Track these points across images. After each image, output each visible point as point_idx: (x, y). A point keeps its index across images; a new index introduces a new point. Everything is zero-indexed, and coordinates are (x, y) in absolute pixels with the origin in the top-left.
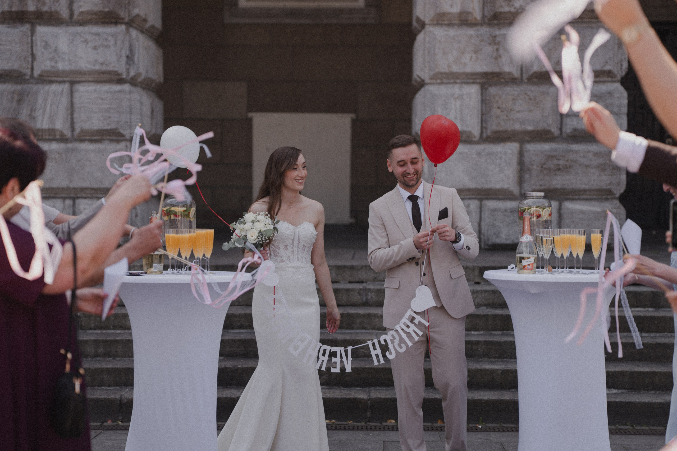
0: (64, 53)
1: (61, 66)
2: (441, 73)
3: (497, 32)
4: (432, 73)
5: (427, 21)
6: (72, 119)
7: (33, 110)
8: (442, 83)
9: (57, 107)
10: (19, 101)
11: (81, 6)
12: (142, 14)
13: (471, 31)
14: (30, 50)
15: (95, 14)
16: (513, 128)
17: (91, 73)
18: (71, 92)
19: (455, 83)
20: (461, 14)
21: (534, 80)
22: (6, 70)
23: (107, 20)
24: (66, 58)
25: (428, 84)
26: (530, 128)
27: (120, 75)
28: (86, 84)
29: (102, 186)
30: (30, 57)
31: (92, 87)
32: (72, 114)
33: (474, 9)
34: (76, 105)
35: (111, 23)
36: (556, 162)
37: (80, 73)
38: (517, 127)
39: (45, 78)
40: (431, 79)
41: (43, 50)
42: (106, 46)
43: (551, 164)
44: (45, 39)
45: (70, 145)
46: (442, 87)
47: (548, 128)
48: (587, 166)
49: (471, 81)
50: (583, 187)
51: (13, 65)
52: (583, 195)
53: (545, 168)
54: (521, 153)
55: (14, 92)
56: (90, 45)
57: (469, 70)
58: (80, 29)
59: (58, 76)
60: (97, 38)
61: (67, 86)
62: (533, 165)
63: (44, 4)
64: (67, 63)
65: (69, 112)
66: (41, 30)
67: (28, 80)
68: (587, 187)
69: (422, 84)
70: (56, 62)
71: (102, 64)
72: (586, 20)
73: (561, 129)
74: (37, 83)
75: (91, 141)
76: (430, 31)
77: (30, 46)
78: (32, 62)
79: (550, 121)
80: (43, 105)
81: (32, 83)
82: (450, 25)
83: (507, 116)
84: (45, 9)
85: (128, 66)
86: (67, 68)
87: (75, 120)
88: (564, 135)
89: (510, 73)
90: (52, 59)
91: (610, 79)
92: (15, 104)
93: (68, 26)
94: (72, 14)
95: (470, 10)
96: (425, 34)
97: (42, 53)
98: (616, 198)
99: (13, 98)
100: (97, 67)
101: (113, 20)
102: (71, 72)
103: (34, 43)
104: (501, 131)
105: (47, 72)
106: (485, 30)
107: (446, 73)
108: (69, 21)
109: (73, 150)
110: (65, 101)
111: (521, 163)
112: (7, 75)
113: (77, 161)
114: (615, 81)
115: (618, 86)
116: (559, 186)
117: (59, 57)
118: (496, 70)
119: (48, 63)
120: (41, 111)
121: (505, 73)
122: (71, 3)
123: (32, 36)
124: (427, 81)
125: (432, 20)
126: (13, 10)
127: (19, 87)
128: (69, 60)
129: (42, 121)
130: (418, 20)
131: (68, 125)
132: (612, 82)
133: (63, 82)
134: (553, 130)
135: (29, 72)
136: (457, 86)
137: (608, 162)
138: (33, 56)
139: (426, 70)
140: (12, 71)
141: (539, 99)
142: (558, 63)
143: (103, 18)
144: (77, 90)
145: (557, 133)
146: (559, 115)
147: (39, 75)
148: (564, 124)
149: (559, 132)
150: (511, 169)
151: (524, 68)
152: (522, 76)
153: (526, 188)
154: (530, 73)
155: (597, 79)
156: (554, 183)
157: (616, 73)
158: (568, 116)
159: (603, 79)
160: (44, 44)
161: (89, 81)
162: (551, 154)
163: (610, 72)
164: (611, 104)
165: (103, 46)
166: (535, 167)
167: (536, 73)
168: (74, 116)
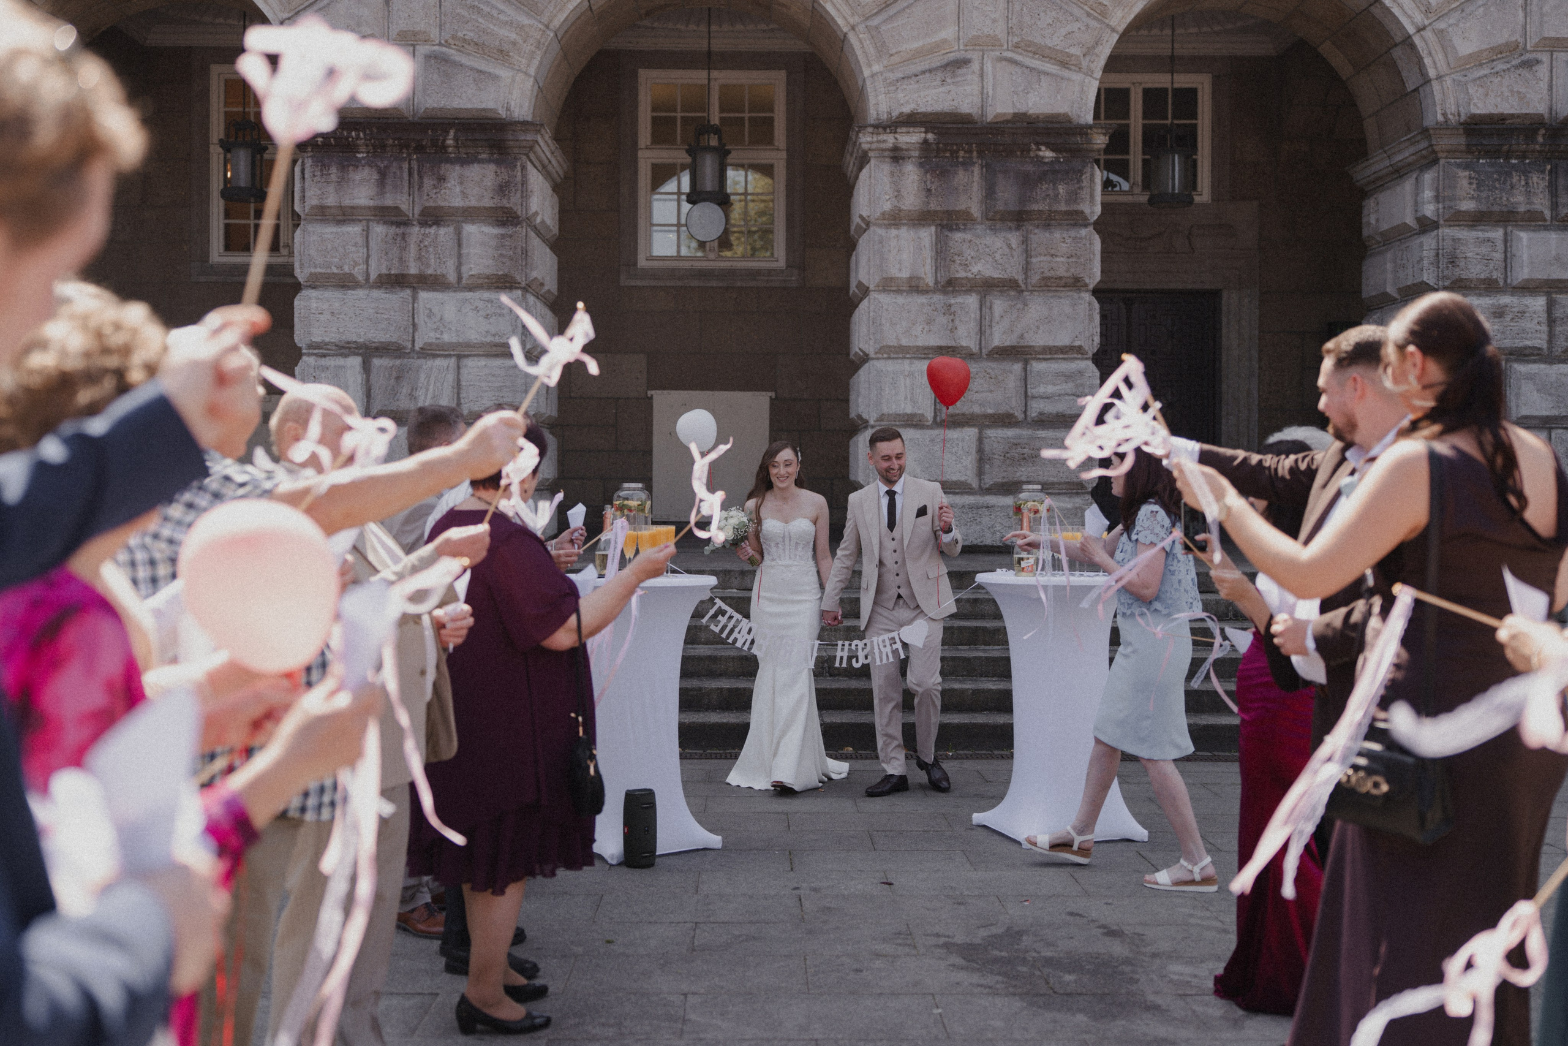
0: (451, 323)
1: (446, 338)
2: (890, 347)
3: (953, 301)
4: (878, 346)
5: (872, 287)
6: (459, 398)
7: (414, 389)
8: (889, 358)
9: (442, 384)
10: (398, 378)
11: (471, 269)
12: (539, 277)
13: (922, 299)
14: (411, 319)
15: (488, 277)
16: (971, 411)
17: (482, 345)
18: (459, 368)
19: (904, 358)
20: (911, 278)
21: (995, 357)
22: (382, 343)
23: (501, 285)
24: (453, 329)
25: (873, 359)
26: (990, 411)
28: (476, 358)
30: (411, 327)
31: (483, 362)
32: (458, 394)
33: (925, 274)
34: (463, 383)
35: (506, 288)
36: (1020, 450)
37: (468, 345)
38: (977, 409)
39: (428, 352)
40: (876, 353)
41: (426, 319)
42: (500, 315)
43: (1014, 453)
44: (428, 306)
46: (890, 361)
47: (1011, 412)
49: (923, 356)
51: (391, 337)
52: (1050, 488)
53: (1008, 458)
54: (980, 440)
55: (392, 368)
56: (480, 313)
57: (920, 343)
58: (469, 295)
59: (443, 350)
60: (489, 306)
61: (453, 360)
62: (994, 454)
63: (428, 266)
64: (453, 335)
65: (455, 390)
66: (423, 295)
67: (409, 353)
68: (1055, 480)
69: (865, 359)
70: (442, 333)
71: (494, 335)
73: (1025, 412)
74: (418, 358)
76: (875, 298)
77: (411, 314)
78: (414, 332)
79: (1014, 403)
80: (426, 383)
81: (413, 358)
82: (899, 291)
84: (430, 271)
85: (524, 338)
86: (454, 340)
87: (462, 401)
88: (1029, 419)
89: (967, 347)
90: (436, 330)
91: (1080, 356)
92: (392, 381)
93: (455, 291)
94: (460, 278)
95: (923, 275)
96: (869, 302)
97: (426, 323)
98: (1087, 493)
99: (390, 375)
100: (489, 339)
101: (508, 285)
102: (459, 345)
103: (416, 312)
104: (958, 415)
105: (430, 344)
106: (938, 298)
107: (895, 347)
108: (457, 285)
110: (451, 377)
111: (980, 451)
112: (384, 348)
114: (1086, 359)
115: (1090, 363)
117: (445, 327)
118: (953, 344)
119: (432, 334)
120: (424, 390)
121: (962, 347)
122: (459, 266)
123: (413, 303)
124: (872, 355)
125: (878, 286)
126: (393, 272)
127: (398, 362)
128: (457, 331)
130: (860, 284)
132: (1082, 359)
133: (449, 356)
134: (1016, 414)
135: (409, 345)
136: (908, 361)
138: (414, 325)
139: (871, 342)
140: (390, 343)
141: (1001, 378)
142: (1022, 337)
143: (496, 282)
144: (466, 366)
145: (1020, 416)
146: (1023, 396)
147: (422, 348)
148: (1029, 407)
149: (1023, 416)
150: (970, 458)
151: (983, 342)
152: (981, 352)
153: (986, 481)
154: (990, 348)
155: (1066, 356)
156: (1018, 474)
157: (1087, 349)
158: (1033, 397)
159: (1072, 356)
160: (428, 311)
161: (479, 355)
162: (1015, 441)
163: (1080, 347)
164: (1082, 385)
165: (496, 314)
166: (996, 456)
167: (997, 348)
168: (461, 396)
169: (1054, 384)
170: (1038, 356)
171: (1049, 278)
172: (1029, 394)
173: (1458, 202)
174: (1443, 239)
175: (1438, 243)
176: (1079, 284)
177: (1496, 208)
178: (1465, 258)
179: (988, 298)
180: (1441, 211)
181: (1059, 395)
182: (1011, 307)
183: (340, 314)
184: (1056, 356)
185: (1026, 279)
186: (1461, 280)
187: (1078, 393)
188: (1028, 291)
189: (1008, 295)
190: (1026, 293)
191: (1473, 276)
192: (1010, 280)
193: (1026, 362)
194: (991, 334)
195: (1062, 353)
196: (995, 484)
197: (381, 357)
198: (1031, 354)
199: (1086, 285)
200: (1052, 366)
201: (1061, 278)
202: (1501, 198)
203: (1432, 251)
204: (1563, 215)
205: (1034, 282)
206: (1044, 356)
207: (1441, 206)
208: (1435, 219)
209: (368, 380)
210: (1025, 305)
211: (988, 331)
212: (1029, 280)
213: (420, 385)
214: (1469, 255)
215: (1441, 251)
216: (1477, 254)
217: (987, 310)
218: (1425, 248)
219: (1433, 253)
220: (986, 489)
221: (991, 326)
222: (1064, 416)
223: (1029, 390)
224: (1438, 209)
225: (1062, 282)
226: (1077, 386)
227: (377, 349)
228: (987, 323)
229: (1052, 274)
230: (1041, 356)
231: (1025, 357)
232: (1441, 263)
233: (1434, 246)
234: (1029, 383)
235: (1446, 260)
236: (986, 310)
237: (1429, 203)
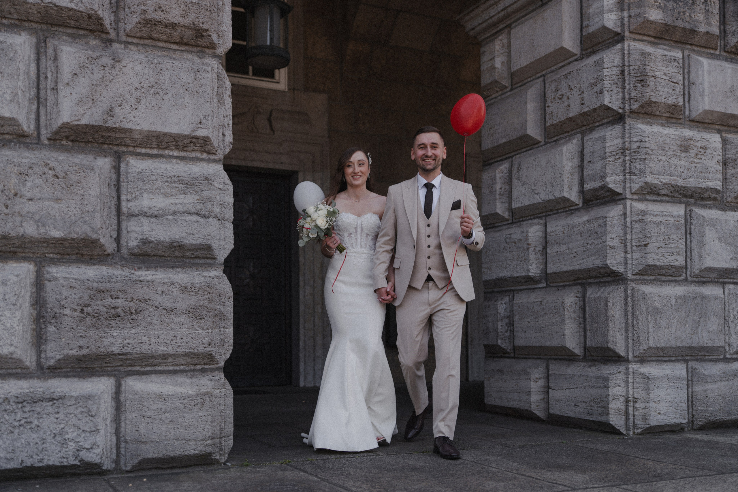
16: (21, 231)
21: (64, 142)
26: (56, 234)
36: (109, 301)
43: (99, 305)
47: (94, 236)
48: (169, 311)
50: (162, 349)
52: (160, 364)
53: (88, 314)
54: (39, 283)
62: (63, 307)
68: (170, 350)
72: (162, 44)
73: (118, 240)
79: (98, 223)
83: (7, 207)
88: (124, 251)
89: (12, 121)
91: (205, 156)
111: (39, 301)
114: (215, 161)
116: (116, 349)
132: (209, 161)
134: (102, 240)
137: (206, 303)
141: (74, 178)
142: (110, 112)
145: (110, 247)
146: (114, 212)
148: (124, 232)
149: (115, 245)
150: (18, 314)
151: (42, 118)
152: (39, 134)
153: (49, 354)
154: (55, 128)
155: (183, 154)
156: (106, 342)
157: (216, 145)
158: (131, 215)
159: (193, 155)
162: (101, 286)
163: (206, 140)
164: (210, 199)
166: (67, 312)
167: (65, 126)
169: (166, 195)
170: (138, 150)
171: (156, 23)
172: (124, 210)
173: (647, 9)
174: (629, 54)
175: (623, 58)
176: (202, 42)
177: (680, 23)
178: (654, 77)
179: (51, 43)
180: (626, 19)
181: (175, 213)
182: (93, 60)
184: (167, 152)
185: (117, 21)
186: (650, 103)
187: (204, 212)
188: (120, 42)
189: (87, 43)
190: (115, 45)
191: (661, 100)
192: (90, 17)
193: (118, 158)
194: (57, 103)
195: (177, 147)
196: (67, 359)
198: (126, 146)
199: (212, 46)
200: (163, 166)
201: (174, 26)
202: (684, 13)
203: (615, 69)
204: (733, 44)
205: (129, 27)
206: (148, 151)
207: (626, 14)
208: (619, 30)
210: (116, 60)
211: (51, 99)
212: (121, 25)
214: (658, 74)
215: (626, 69)
216: (665, 75)
217: (50, 63)
218: (606, 65)
219: (616, 71)
220: (49, 368)
221: (55, 89)
222: (181, 247)
223: (124, 204)
224: (623, 19)
225: (176, 34)
226: (202, 201)
228: (50, 84)
229: (159, 16)
230: (143, 151)
231: (115, 148)
232: (627, 82)
233: (617, 61)
234: (123, 191)
235: (633, 79)
236: (47, 64)
237: (610, 11)
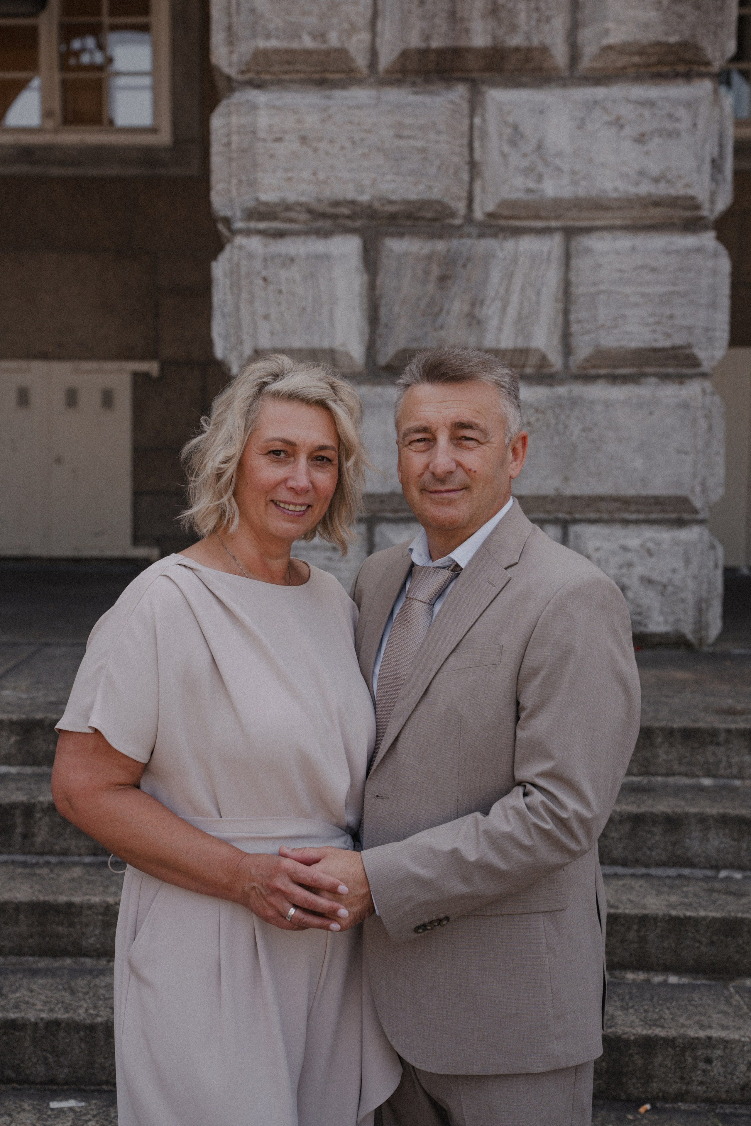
0: (559, 154)
1: (550, 189)
6: (567, 323)
7: (477, 302)
9: (538, 293)
10: (443, 279)
11: (603, 33)
14: (466, 151)
15: (642, 51)
17: (625, 204)
18: (567, 256)
22: (408, 202)
23: (665, 69)
24: (566, 168)
27: (698, 207)
28: (606, 235)
29: (644, 492)
30: (467, 168)
31: (622, 243)
32: (566, 313)
34: (578, 289)
35: (676, 75)
37: (596, 206)
39: (503, 223)
41: (506, 149)
42: (669, 134)
44: (510, 119)
45: (562, 390)
51: (430, 188)
55: (429, 257)
56: (628, 131)
58: (599, 92)
59: (538, 217)
60: (647, 112)
61: (558, 239)
63: (513, 28)
64: (566, 180)
65: (560, 306)
66: (498, 98)
67: (460, 227)
70: (540, 178)
71: (657, 181)
74: (481, 236)
75: (614, 379)
77: (465, 141)
78: (471, 181)
80: (502, 291)
81: (469, 236)
84: (515, 41)
85: (713, 187)
86: (566, 192)
87: (575, 328)
90: (528, 171)
92: (431, 288)
93: (565, 85)
94: (574, 56)
97: (504, 156)
99: (427, 273)
100: (645, 189)
101: (681, 68)
102: (575, 204)
103: (476, 134)
105: (512, 204)
108: (566, 74)
109: (574, 402)
110: (552, 278)
112: (410, 216)
113: (583, 430)
117: (546, 163)
119: (518, 182)
120: (498, 304)
122: (576, 27)
123: (472, 113)
126: (433, 45)
127: (440, 246)
128: (574, 173)
129: (500, 330)
131: (556, 340)
133: (547, 231)
135: (461, 207)
138: (473, 165)
140: (424, 204)
143: (659, 63)
144: (588, 251)
147: (490, 215)
160: (508, 131)
161: (611, 228)
165: (660, 132)
168: (572, 317)
183: (321, 139)
197: (401, 235)
209: (372, 286)
213: (492, 294)
227: (393, 217)
